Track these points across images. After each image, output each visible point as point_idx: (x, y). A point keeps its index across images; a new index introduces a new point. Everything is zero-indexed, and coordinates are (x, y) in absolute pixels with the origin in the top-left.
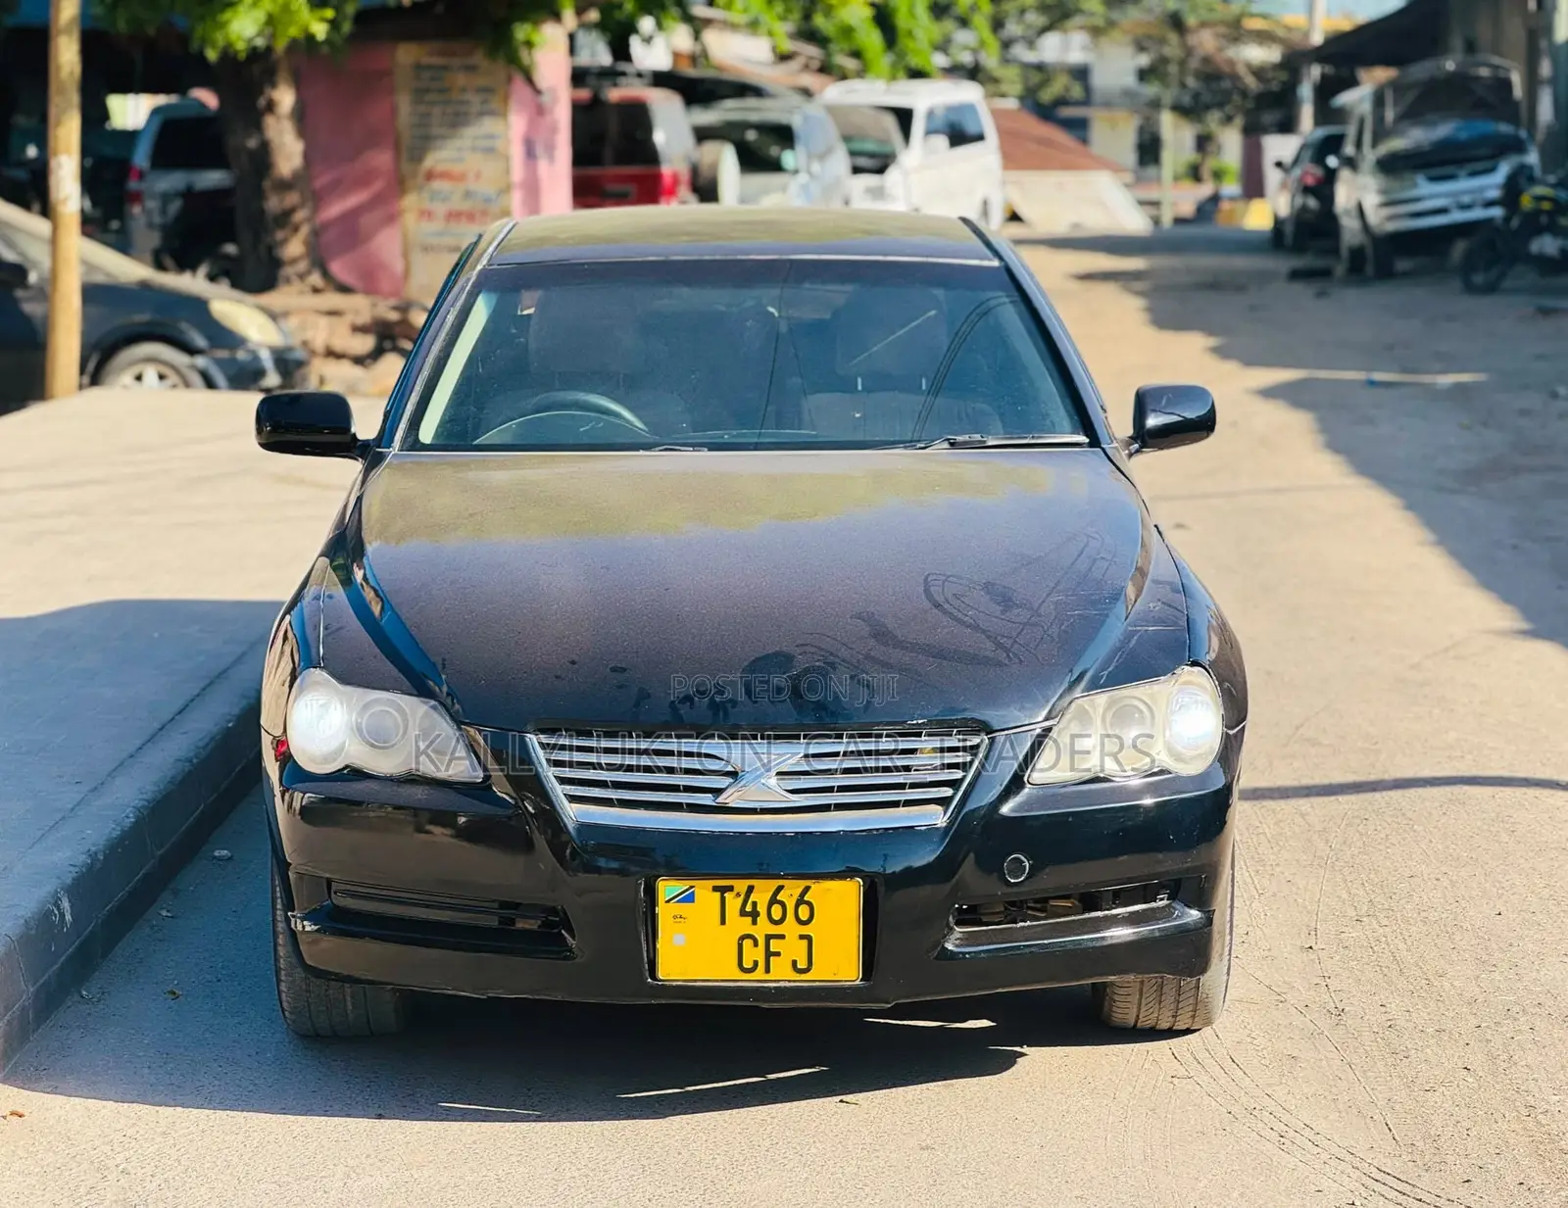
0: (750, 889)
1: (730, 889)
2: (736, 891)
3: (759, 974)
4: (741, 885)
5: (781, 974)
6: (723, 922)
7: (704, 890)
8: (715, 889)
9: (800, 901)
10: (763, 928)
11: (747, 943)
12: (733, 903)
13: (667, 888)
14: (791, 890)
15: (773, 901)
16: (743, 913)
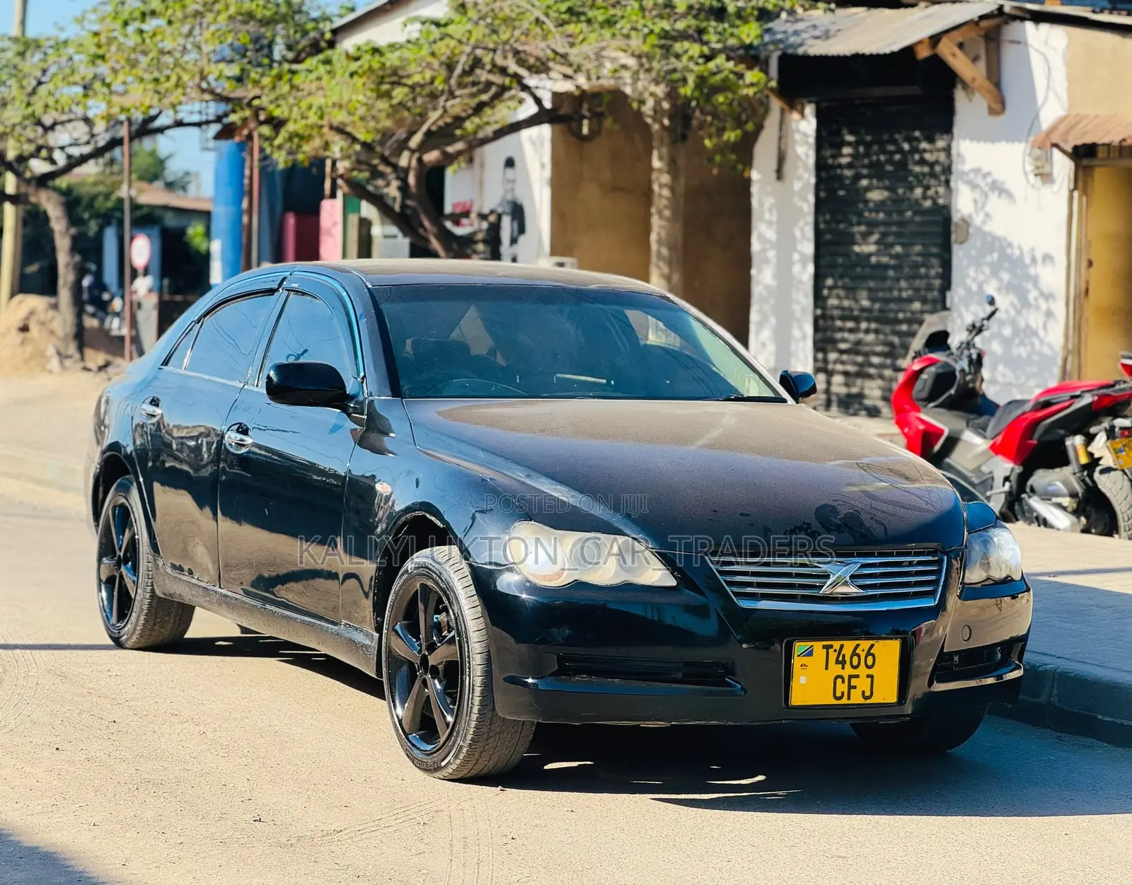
0: (842, 646)
1: (831, 646)
2: (834, 648)
3: (844, 701)
4: (837, 644)
6: (827, 669)
9: (869, 654)
11: (839, 680)
12: (833, 656)
13: (800, 647)
15: (854, 653)
16: (837, 662)
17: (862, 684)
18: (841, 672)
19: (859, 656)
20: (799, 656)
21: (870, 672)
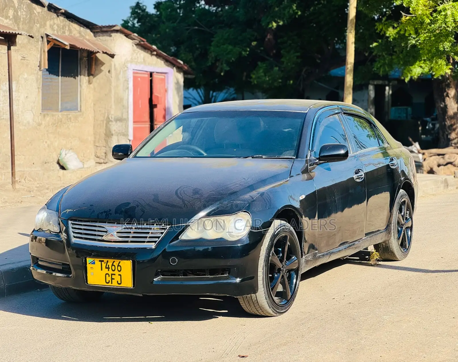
0: (108, 262)
1: (103, 261)
2: (104, 262)
3: (110, 284)
4: (105, 260)
5: (115, 284)
7: (97, 261)
8: (100, 261)
9: (118, 266)
10: (110, 272)
11: (107, 276)
12: (104, 265)
13: (89, 260)
14: (117, 262)
15: (113, 265)
17: (117, 278)
18: (108, 272)
19: (114, 266)
20: (89, 264)
21: (120, 273)
